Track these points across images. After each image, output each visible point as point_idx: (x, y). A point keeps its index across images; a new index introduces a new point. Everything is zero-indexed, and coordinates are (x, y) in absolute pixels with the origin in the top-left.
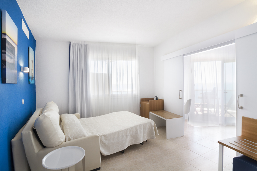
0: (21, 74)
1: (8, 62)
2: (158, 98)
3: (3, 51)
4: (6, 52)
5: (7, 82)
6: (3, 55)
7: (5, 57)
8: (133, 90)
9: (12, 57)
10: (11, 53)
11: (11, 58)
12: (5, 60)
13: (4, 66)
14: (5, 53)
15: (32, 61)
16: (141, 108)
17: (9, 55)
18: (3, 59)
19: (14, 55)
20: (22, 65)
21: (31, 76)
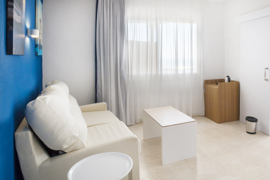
0: (28, 40)
1: (16, 22)
2: (231, 79)
3: (9, 3)
4: (14, 5)
5: (14, 54)
6: (9, 9)
7: (12, 13)
8: (193, 68)
9: (20, 13)
10: (18, 7)
11: (19, 15)
12: (13, 17)
13: (11, 27)
14: (12, 7)
15: (40, 20)
16: (204, 93)
17: (17, 9)
18: (9, 15)
19: (22, 10)
20: (28, 26)
21: (38, 44)
